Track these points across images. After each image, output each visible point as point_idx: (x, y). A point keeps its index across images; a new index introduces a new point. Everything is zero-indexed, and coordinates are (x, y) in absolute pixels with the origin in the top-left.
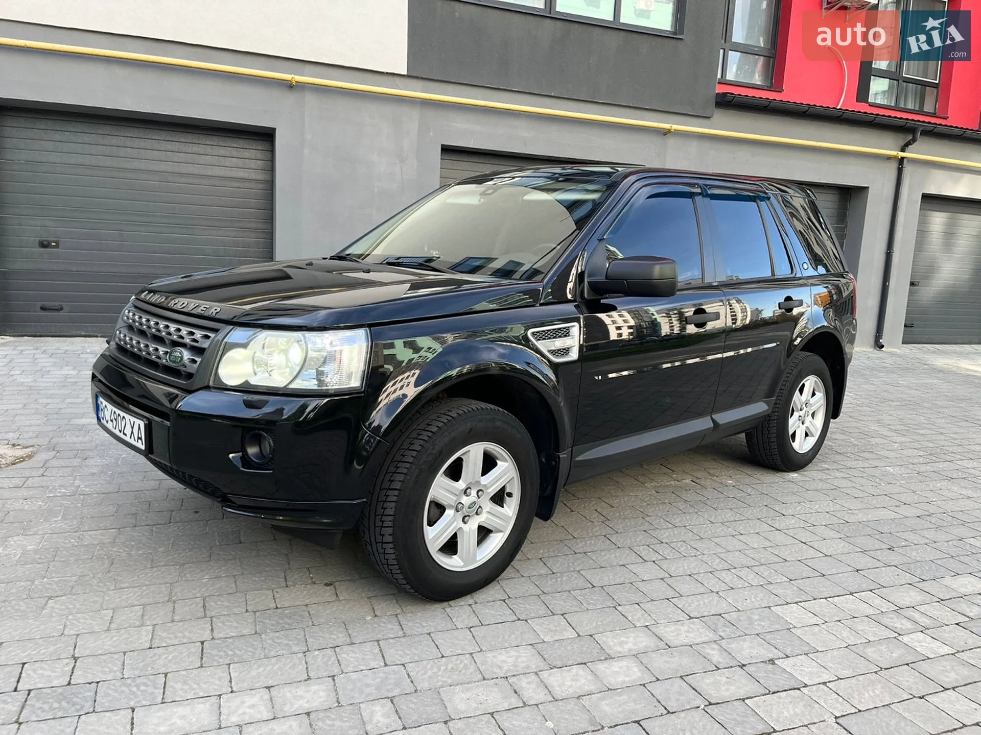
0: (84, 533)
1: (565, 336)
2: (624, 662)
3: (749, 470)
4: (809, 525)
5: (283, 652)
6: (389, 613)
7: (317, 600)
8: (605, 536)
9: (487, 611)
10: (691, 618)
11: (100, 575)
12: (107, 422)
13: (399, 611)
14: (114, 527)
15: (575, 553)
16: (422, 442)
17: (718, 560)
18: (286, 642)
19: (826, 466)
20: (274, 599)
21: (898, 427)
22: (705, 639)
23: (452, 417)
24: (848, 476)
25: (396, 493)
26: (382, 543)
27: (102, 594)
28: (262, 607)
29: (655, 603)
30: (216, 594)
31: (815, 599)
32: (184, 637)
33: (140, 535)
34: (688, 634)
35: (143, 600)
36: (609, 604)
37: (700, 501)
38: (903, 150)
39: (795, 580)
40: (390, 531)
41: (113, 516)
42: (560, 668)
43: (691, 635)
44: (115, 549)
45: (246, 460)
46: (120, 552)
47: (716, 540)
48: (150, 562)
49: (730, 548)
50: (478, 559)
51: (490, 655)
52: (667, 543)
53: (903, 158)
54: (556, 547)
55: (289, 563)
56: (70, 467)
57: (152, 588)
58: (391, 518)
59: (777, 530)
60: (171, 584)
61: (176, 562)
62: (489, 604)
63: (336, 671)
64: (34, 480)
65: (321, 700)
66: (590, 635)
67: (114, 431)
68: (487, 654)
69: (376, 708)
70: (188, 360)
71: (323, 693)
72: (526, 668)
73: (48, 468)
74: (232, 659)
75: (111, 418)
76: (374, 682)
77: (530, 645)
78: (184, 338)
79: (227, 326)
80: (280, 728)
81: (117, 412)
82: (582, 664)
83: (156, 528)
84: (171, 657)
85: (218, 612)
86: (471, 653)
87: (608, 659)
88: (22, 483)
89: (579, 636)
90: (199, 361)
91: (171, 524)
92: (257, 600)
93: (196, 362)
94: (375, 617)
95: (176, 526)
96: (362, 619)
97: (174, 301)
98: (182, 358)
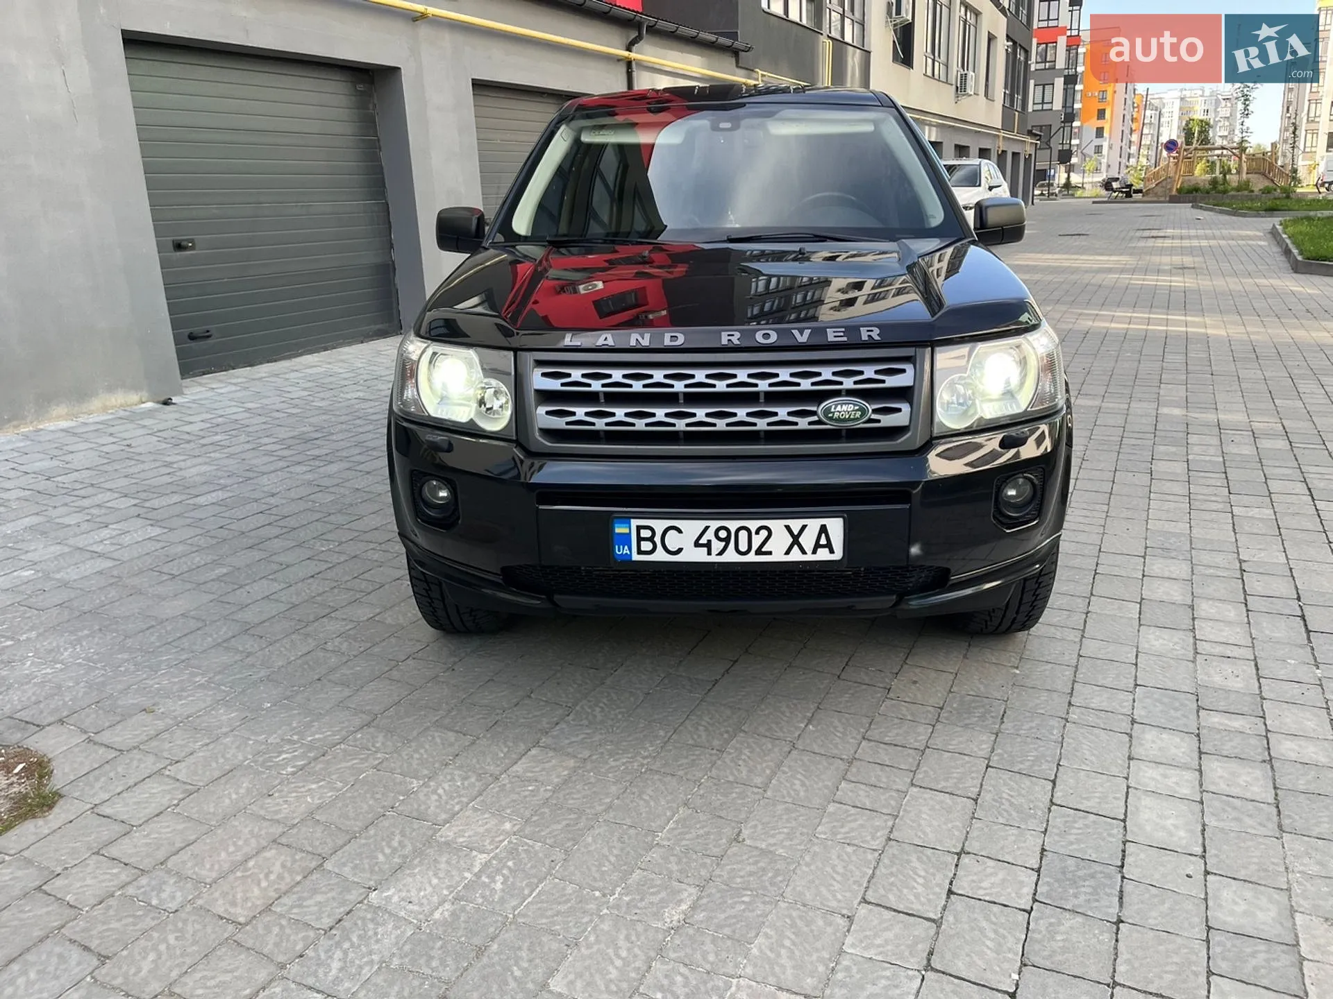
7: (944, 683)
12: (676, 552)
18: (1033, 724)
20: (914, 703)
28: (929, 715)
30: (863, 731)
38: (629, 50)
53: (630, 60)
60: (794, 749)
63: (1124, 718)
64: (181, 770)
65: (1178, 740)
66: (1142, 599)
67: (714, 558)
68: (1144, 646)
69: (1216, 720)
70: (875, 411)
71: (1164, 736)
72: (1183, 640)
73: (135, 748)
74: (1047, 761)
75: (701, 542)
76: (1160, 707)
77: (1140, 625)
78: (841, 383)
79: (921, 350)
80: (1220, 772)
81: (733, 525)
82: (1194, 619)
83: (573, 720)
84: (1012, 793)
85: (916, 741)
86: (1137, 651)
87: (1192, 607)
88: (178, 784)
89: (1140, 603)
90: (905, 407)
91: (578, 708)
92: (906, 713)
93: (899, 410)
94: (1017, 668)
95: (590, 707)
96: (1015, 675)
97: (730, 336)
98: (863, 411)
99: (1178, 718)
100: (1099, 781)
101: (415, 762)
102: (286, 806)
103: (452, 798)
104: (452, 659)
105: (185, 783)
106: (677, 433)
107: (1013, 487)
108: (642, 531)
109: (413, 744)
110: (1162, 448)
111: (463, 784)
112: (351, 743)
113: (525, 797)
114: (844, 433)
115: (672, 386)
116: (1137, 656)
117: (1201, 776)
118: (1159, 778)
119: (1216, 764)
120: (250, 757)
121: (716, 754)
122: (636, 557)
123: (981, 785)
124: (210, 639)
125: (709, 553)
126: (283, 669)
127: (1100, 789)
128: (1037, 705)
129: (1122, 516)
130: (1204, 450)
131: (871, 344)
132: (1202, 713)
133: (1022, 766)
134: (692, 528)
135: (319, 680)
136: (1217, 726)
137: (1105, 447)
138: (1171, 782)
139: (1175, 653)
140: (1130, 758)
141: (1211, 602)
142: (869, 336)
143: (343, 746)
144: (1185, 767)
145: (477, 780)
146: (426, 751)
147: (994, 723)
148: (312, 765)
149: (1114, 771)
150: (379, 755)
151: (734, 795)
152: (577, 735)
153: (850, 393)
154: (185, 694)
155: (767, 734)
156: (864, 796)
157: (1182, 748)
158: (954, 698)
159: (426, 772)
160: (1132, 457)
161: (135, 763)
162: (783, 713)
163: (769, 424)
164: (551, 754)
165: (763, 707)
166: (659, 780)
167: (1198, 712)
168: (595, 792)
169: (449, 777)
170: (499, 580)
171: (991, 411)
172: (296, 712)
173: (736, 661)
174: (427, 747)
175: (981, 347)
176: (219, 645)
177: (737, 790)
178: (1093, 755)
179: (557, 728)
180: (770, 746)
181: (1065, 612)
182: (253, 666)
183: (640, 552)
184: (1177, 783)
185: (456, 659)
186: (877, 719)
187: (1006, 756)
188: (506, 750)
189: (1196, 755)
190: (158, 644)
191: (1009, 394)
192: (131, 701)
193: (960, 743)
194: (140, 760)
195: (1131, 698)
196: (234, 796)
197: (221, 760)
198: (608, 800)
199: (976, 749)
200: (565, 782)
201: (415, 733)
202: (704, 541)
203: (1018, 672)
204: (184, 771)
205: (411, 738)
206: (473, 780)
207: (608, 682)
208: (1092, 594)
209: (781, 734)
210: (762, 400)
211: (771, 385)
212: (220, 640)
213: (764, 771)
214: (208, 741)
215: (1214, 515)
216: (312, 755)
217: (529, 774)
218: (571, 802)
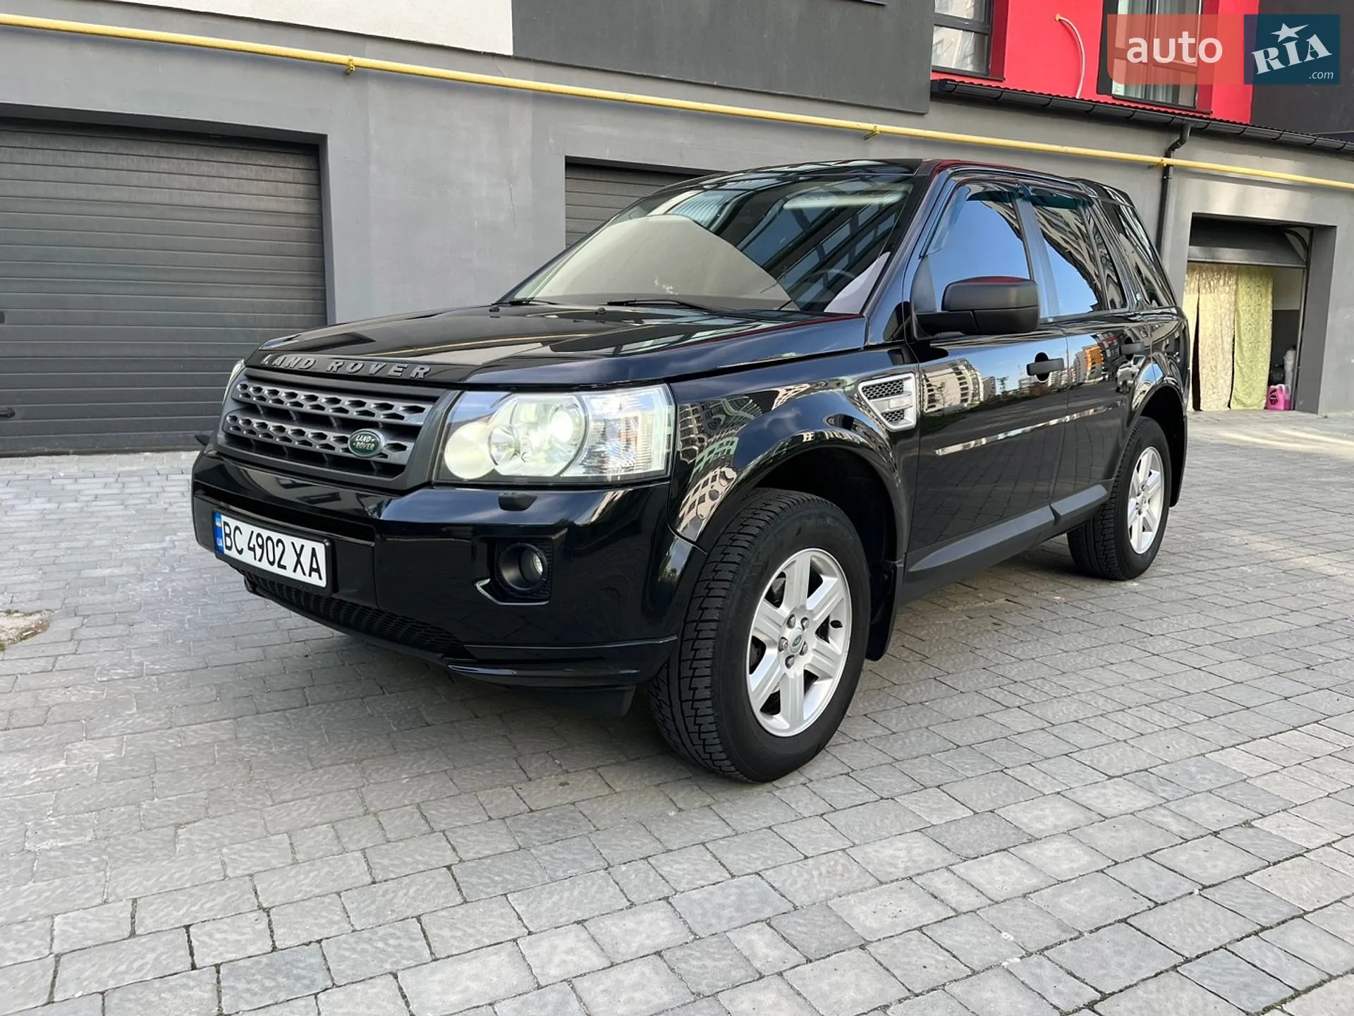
0: (183, 729)
1: (899, 393)
2: (1057, 843)
3: (1076, 582)
4: (1191, 646)
5: (575, 871)
6: (697, 804)
7: (585, 795)
8: (935, 679)
9: (832, 791)
10: (1111, 777)
11: (240, 786)
12: (240, 552)
13: (709, 801)
14: (226, 717)
15: (909, 705)
16: (740, 550)
17: (1101, 700)
18: (571, 857)
19: (1166, 570)
20: (521, 798)
21: (1225, 517)
22: (1146, 804)
23: (775, 512)
24: (1202, 581)
25: (714, 625)
26: (694, 700)
27: (258, 812)
28: (510, 812)
29: (1052, 761)
30: (431, 798)
31: (1254, 739)
32: (418, 862)
33: (272, 724)
34: (1118, 799)
35: (325, 815)
36: (991, 767)
37: (1033, 624)
38: (1167, 155)
39: (1215, 717)
40: (707, 681)
41: (216, 701)
42: (977, 858)
43: (1124, 800)
44: (244, 747)
45: (498, 588)
46: (254, 751)
47: (1084, 673)
48: (307, 761)
49: (1110, 683)
50: (805, 718)
51: (868, 849)
52: (1022, 682)
53: (1168, 166)
54: (878, 698)
55: (515, 748)
56: (113, 637)
57: (331, 797)
58: (708, 663)
59: (1154, 655)
60: (357, 789)
61: (347, 759)
62: (828, 781)
63: (667, 891)
65: (667, 932)
66: (991, 811)
67: (256, 564)
70: (387, 446)
71: (663, 923)
72: (929, 863)
76: (729, 900)
77: (916, 831)
78: (373, 415)
79: (449, 392)
81: (264, 534)
84: (411, 893)
87: (1033, 841)
90: (410, 446)
92: (497, 803)
96: (663, 815)
97: (336, 363)
98: (377, 444)
100: (503, 922)
106: (281, 447)
114: (374, 466)
115: (284, 403)
122: (225, 551)
123: (406, 876)
125: (255, 558)
131: (415, 382)
132: (757, 925)
133: (473, 880)
134: (246, 530)
136: (740, 942)
139: (885, 868)
140: (579, 922)
141: (1073, 845)
142: (418, 374)
147: (539, 841)
149: (537, 923)
157: (650, 940)
158: (565, 809)
163: (320, 446)
167: (754, 922)
178: (555, 903)
183: (226, 547)
187: (483, 866)
195: (722, 880)
202: (251, 546)
203: (673, 814)
208: (940, 786)
210: (335, 425)
211: (334, 410)
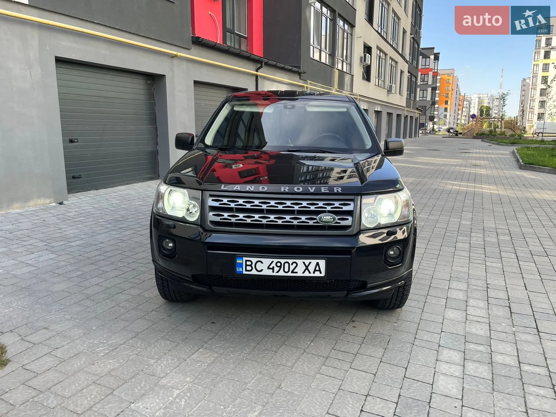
5: (409, 348)
12: (260, 271)
18: (400, 345)
20: (354, 336)
27: (293, 372)
28: (360, 340)
38: (257, 71)
53: (257, 75)
57: (303, 358)
63: (436, 344)
64: (58, 353)
65: (456, 354)
66: (447, 297)
67: (275, 274)
68: (446, 316)
69: (472, 346)
70: (338, 219)
71: (451, 352)
72: (462, 314)
73: (40, 343)
74: (404, 360)
75: (270, 267)
76: (451, 340)
77: (445, 308)
78: (326, 208)
79: (357, 197)
80: (472, 367)
81: (283, 261)
82: (467, 306)
83: (218, 338)
84: (389, 373)
85: (353, 351)
86: (444, 318)
87: (467, 301)
88: (57, 358)
89: (446, 299)
90: (350, 218)
91: (220, 333)
92: (351, 339)
93: (348, 219)
94: (396, 323)
95: (225, 333)
96: (395, 326)
97: (285, 188)
98: (334, 219)
99: (457, 345)
100: (424, 369)
101: (153, 353)
102: (99, 369)
103: (167, 367)
104: (171, 312)
105: (60, 358)
106: (263, 224)
107: (392, 251)
108: (247, 262)
109: (153, 346)
110: (460, 238)
111: (171, 362)
112: (127, 344)
113: (196, 368)
114: (327, 227)
115: (262, 206)
116: (443, 320)
117: (464, 368)
118: (447, 368)
119: (470, 363)
120: (86, 348)
121: (273, 354)
122: (245, 272)
123: (378, 369)
124: (73, 301)
125: (273, 272)
126: (101, 314)
127: (424, 372)
128: (402, 338)
129: (443, 264)
130: (477, 238)
131: (338, 194)
132: (467, 343)
133: (394, 362)
134: (267, 261)
135: (116, 318)
136: (472, 349)
137: (439, 236)
138: (452, 370)
139: (458, 319)
140: (437, 360)
141: (474, 300)
142: (337, 191)
143: (124, 345)
144: (458, 364)
145: (177, 361)
146: (158, 348)
147: (385, 345)
148: (111, 352)
149: (430, 365)
150: (138, 349)
151: (280, 370)
152: (219, 344)
153: (329, 212)
154: (61, 322)
155: (295, 346)
156: (331, 372)
157: (457, 357)
158: (370, 334)
159: (157, 357)
160: (448, 241)
161: (40, 349)
162: (302, 338)
163: (298, 222)
164: (208, 351)
165: (294, 335)
166: (250, 363)
167: (465, 343)
168: (224, 367)
169: (166, 359)
170: (190, 280)
171: (384, 221)
172: (106, 331)
173: (284, 317)
174: (158, 346)
175: (380, 196)
176: (76, 303)
177: (281, 368)
178: (423, 358)
179: (211, 341)
180: (295, 351)
181: (417, 302)
182: (90, 312)
183: (246, 270)
184: (454, 371)
185: (172, 312)
186: (339, 341)
187: (388, 358)
188: (189, 349)
189: (463, 360)
190: (51, 302)
191: (390, 215)
192: (39, 324)
193: (371, 352)
194: (42, 348)
195: (440, 336)
196: (79, 364)
197: (74, 350)
198: (229, 370)
199: (377, 355)
200: (213, 362)
201: (154, 341)
202: (271, 267)
203: (396, 324)
204: (59, 353)
205: (152, 343)
206: (176, 360)
207: (233, 323)
208: (428, 295)
209: (300, 346)
210: (296, 213)
211: (299, 208)
212: (77, 301)
213: (292, 361)
214: (69, 342)
215: (479, 265)
216: (111, 349)
217: (198, 359)
218: (214, 370)
